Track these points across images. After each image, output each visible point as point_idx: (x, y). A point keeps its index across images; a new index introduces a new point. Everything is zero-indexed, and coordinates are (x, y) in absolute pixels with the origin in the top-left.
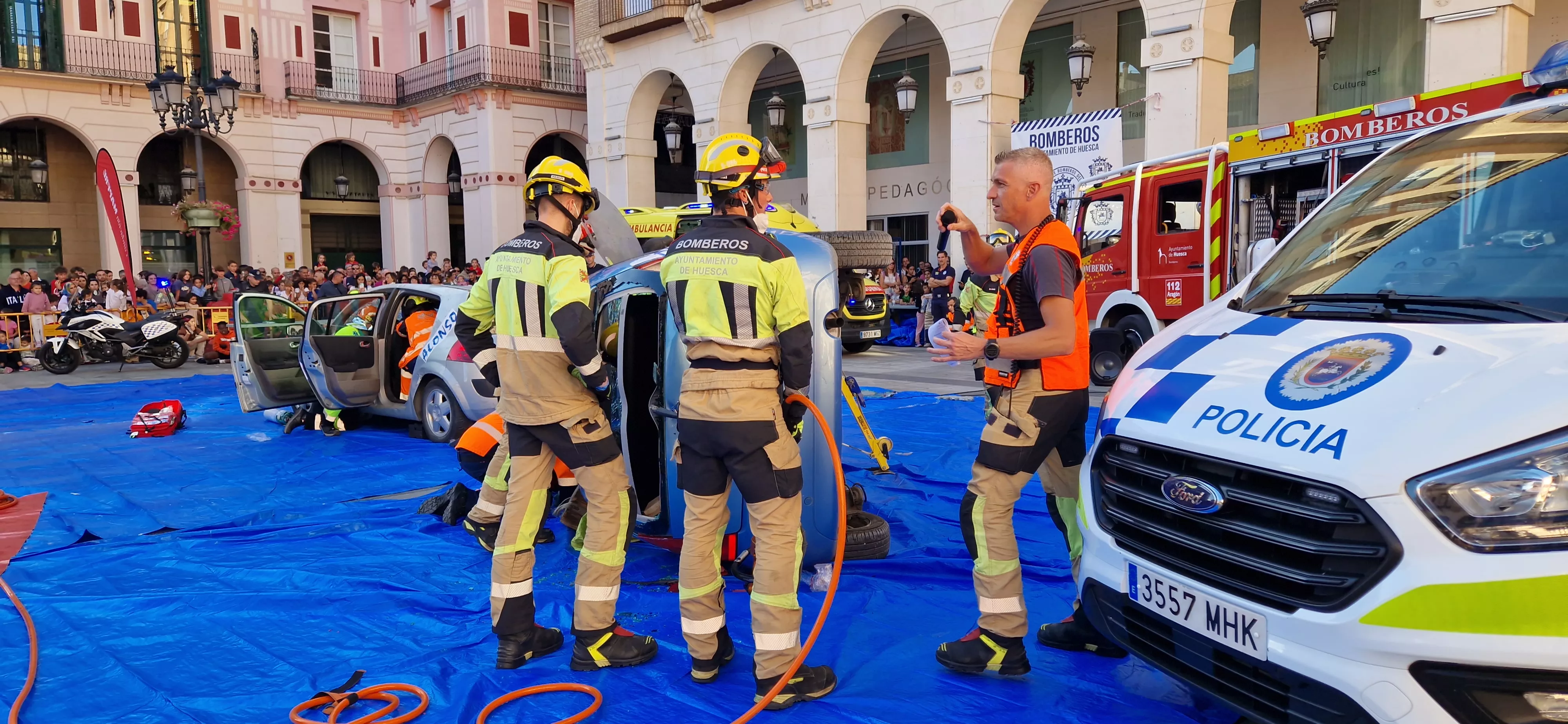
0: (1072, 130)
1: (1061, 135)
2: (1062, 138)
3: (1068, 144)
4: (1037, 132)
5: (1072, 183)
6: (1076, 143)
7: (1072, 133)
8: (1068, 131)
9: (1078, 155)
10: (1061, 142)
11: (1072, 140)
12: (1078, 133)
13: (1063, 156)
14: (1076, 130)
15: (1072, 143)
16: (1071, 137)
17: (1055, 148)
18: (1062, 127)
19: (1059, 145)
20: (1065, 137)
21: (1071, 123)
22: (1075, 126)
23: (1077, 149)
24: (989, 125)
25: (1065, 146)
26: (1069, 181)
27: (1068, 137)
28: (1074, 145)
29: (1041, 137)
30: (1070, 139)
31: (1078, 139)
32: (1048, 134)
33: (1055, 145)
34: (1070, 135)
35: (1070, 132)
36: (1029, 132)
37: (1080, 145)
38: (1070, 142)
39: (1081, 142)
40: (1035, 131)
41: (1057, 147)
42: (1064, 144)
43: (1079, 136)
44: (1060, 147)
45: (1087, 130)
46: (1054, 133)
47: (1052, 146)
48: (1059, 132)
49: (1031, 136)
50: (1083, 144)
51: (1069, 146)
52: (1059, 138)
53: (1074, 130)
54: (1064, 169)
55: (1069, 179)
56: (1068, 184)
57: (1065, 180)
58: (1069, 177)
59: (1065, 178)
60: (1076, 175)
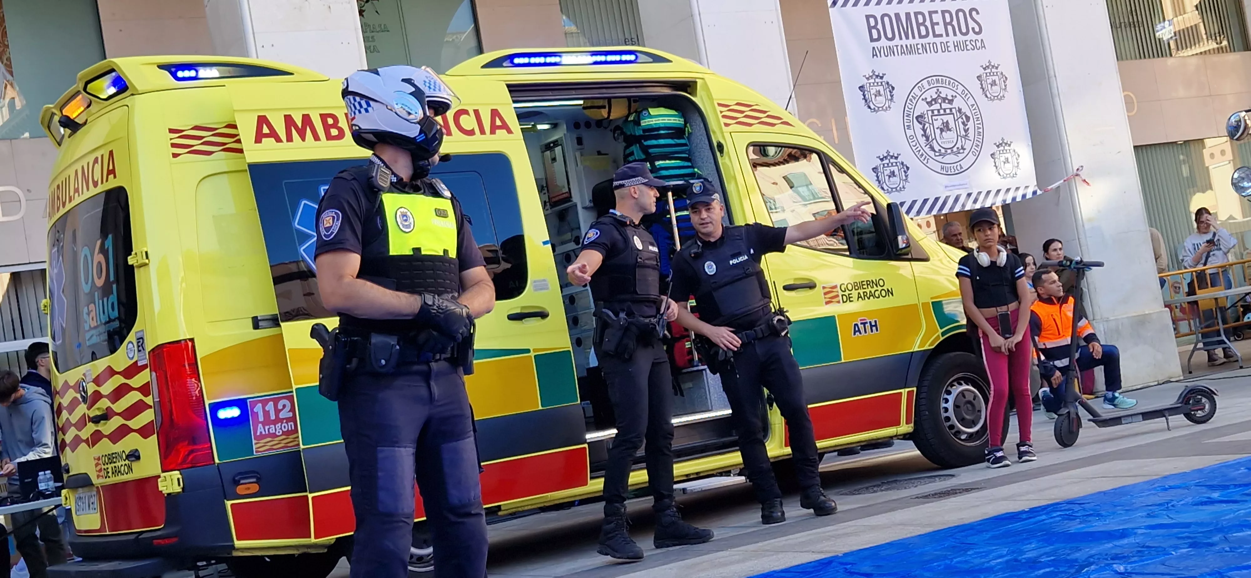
0: (936, 12)
1: (921, 19)
2: (923, 24)
3: (935, 35)
4: (878, 11)
5: (956, 104)
6: (947, 35)
7: (937, 18)
8: (930, 13)
9: (954, 54)
10: (923, 32)
11: (940, 29)
12: (948, 20)
13: (930, 56)
14: (943, 12)
15: (941, 36)
16: (938, 24)
17: (911, 41)
18: (917, 6)
19: (921, 37)
20: (928, 23)
22: (938, 5)
23: (951, 44)
25: (931, 39)
26: (951, 102)
27: (933, 24)
28: (944, 39)
29: (886, 19)
30: (936, 27)
31: (950, 28)
32: (897, 15)
33: (914, 37)
34: (935, 21)
35: (934, 15)
36: (862, 10)
37: (955, 39)
38: (937, 33)
39: (955, 34)
40: (872, 9)
41: (918, 40)
42: (927, 35)
43: (951, 23)
44: (924, 41)
45: (961, 14)
46: (908, 15)
47: (907, 38)
48: (916, 14)
49: (868, 17)
50: (960, 37)
51: (938, 40)
52: (918, 26)
53: (940, 12)
54: (938, 80)
55: (950, 98)
56: (950, 106)
57: (944, 100)
58: (949, 94)
59: (943, 95)
60: (959, 91)
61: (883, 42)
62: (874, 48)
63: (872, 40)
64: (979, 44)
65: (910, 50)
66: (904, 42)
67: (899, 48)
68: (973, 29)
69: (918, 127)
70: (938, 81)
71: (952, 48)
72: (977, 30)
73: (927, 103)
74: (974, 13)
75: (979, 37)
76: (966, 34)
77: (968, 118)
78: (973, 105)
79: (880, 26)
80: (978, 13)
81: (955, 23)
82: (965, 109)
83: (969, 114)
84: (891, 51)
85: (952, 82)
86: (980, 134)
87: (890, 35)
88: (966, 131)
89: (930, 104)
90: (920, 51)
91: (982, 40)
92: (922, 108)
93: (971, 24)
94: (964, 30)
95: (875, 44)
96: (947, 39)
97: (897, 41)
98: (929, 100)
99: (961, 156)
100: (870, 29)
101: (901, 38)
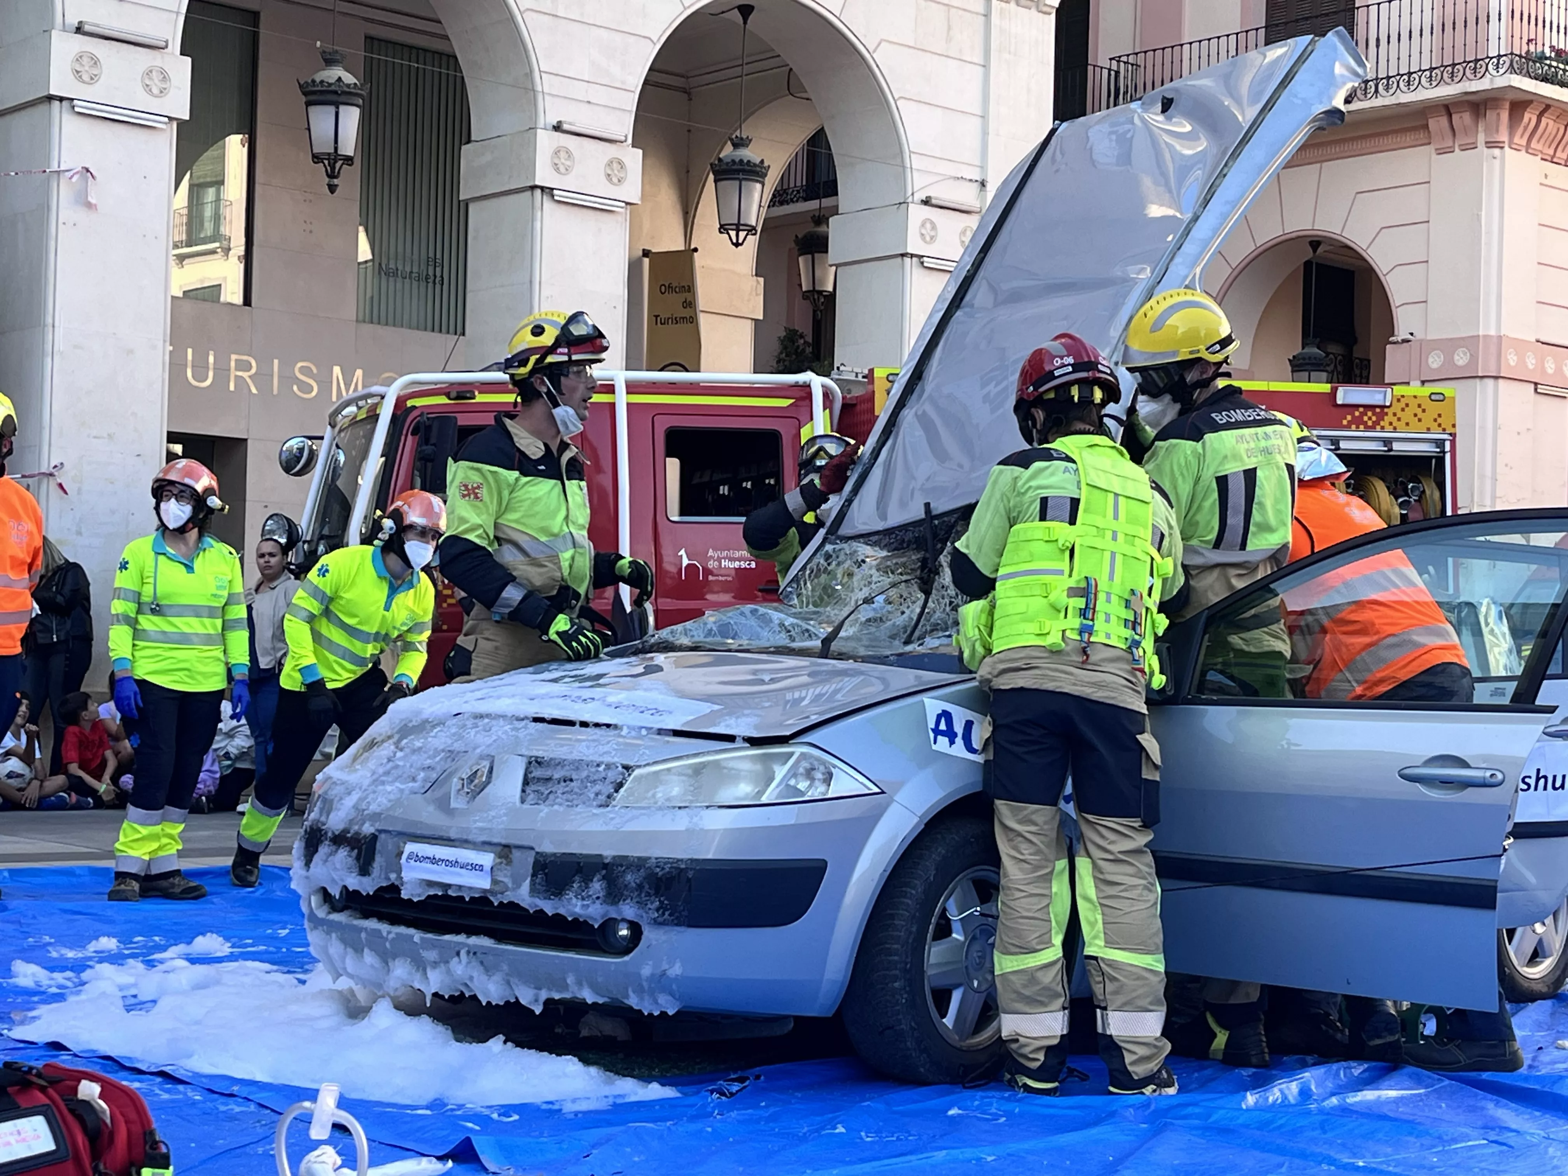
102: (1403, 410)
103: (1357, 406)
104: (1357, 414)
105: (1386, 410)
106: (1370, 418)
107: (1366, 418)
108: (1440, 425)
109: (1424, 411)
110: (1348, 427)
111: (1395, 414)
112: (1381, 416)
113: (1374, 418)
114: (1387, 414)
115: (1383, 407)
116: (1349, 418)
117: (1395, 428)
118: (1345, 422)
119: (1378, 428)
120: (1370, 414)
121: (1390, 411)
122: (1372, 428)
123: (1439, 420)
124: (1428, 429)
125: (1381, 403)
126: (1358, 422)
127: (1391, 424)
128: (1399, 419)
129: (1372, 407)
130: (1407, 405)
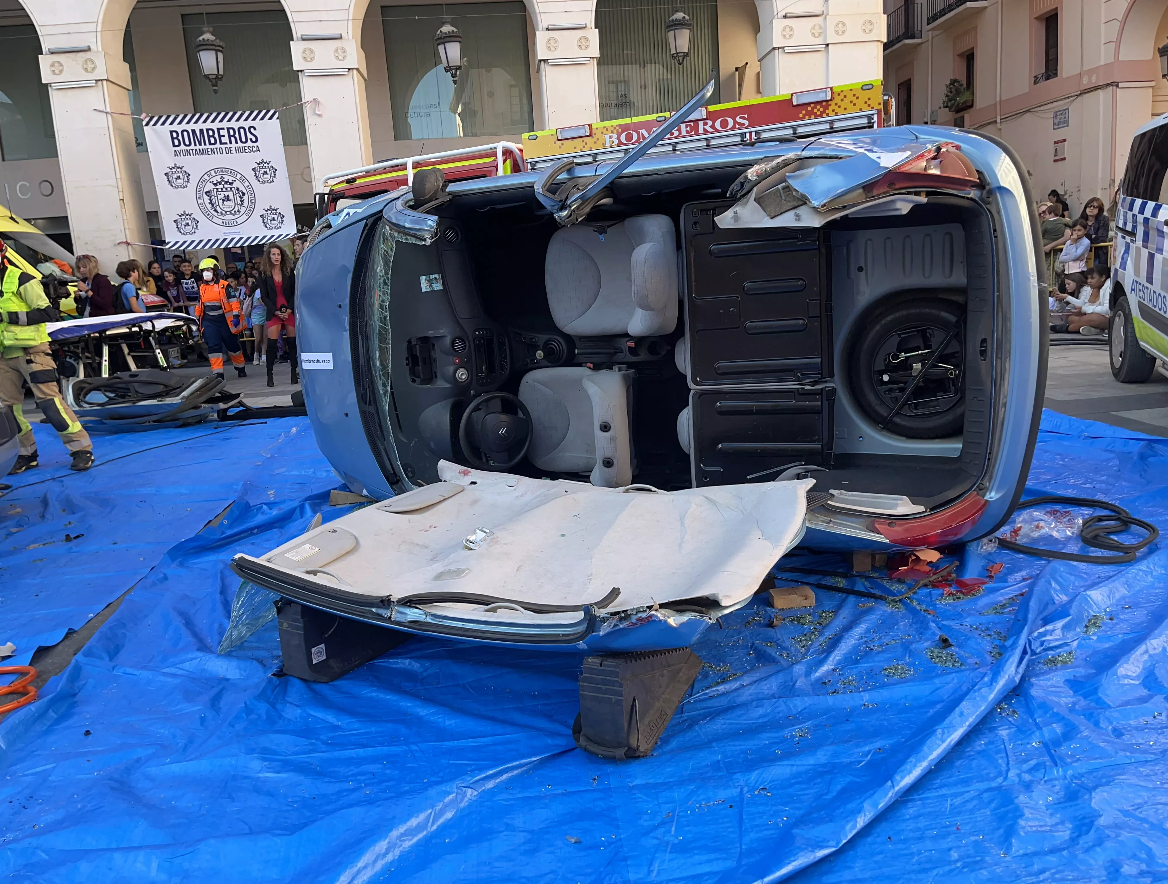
0: (223, 129)
1: (211, 133)
2: (213, 136)
3: (221, 143)
4: (178, 128)
5: (235, 185)
6: (231, 143)
7: (223, 132)
8: (218, 129)
9: (235, 155)
10: (213, 141)
11: (225, 139)
12: (232, 134)
13: (217, 156)
14: (228, 129)
15: (226, 143)
16: (224, 136)
17: (203, 147)
18: (209, 125)
19: (210, 144)
20: (216, 136)
21: (221, 121)
22: (225, 124)
23: (233, 149)
24: (109, 116)
25: (218, 145)
26: (231, 184)
27: (220, 136)
28: (228, 145)
29: (185, 134)
30: (222, 138)
31: (233, 139)
32: (194, 131)
33: (205, 144)
34: (221, 134)
35: (221, 131)
36: (168, 127)
37: (237, 145)
38: (223, 141)
39: (237, 142)
40: (175, 127)
41: (208, 146)
42: (215, 143)
43: (234, 136)
44: (212, 147)
45: (242, 130)
46: (201, 131)
47: (200, 145)
48: (208, 130)
49: (171, 132)
50: (240, 144)
51: (223, 146)
52: (209, 137)
53: (226, 129)
54: (224, 170)
55: (231, 181)
56: (230, 186)
57: (226, 183)
58: (231, 179)
59: (226, 180)
60: (238, 177)
61: (183, 147)
62: (175, 151)
63: (174, 146)
64: (255, 149)
65: (202, 152)
66: (198, 147)
67: (194, 151)
68: (251, 140)
69: (206, 198)
70: (222, 171)
71: (234, 151)
72: (254, 139)
73: (214, 184)
74: (252, 130)
75: (255, 145)
76: (246, 142)
77: (244, 194)
78: (248, 186)
79: (180, 138)
80: (255, 129)
81: (237, 135)
82: (242, 188)
83: (244, 191)
84: (188, 153)
85: (232, 172)
86: (253, 203)
87: (187, 143)
88: (241, 201)
89: (215, 185)
90: (210, 153)
91: (257, 146)
92: (209, 187)
93: (249, 136)
94: (244, 140)
95: (176, 148)
96: (231, 146)
97: (192, 146)
98: (215, 182)
99: (237, 216)
100: (173, 139)
101: (195, 145)
102: (842, 100)
103: (809, 104)
104: (809, 109)
105: (830, 103)
106: (818, 110)
107: (815, 111)
108: (869, 105)
109: (857, 98)
110: (803, 118)
111: (836, 104)
112: (826, 108)
113: (821, 109)
114: (830, 105)
115: (827, 101)
116: (804, 112)
117: (836, 113)
118: (801, 116)
119: (824, 115)
120: (818, 107)
121: (832, 103)
122: (821, 116)
123: (869, 102)
124: (861, 109)
125: (824, 99)
126: (810, 114)
127: (833, 111)
128: (839, 107)
129: (820, 103)
130: (845, 97)
